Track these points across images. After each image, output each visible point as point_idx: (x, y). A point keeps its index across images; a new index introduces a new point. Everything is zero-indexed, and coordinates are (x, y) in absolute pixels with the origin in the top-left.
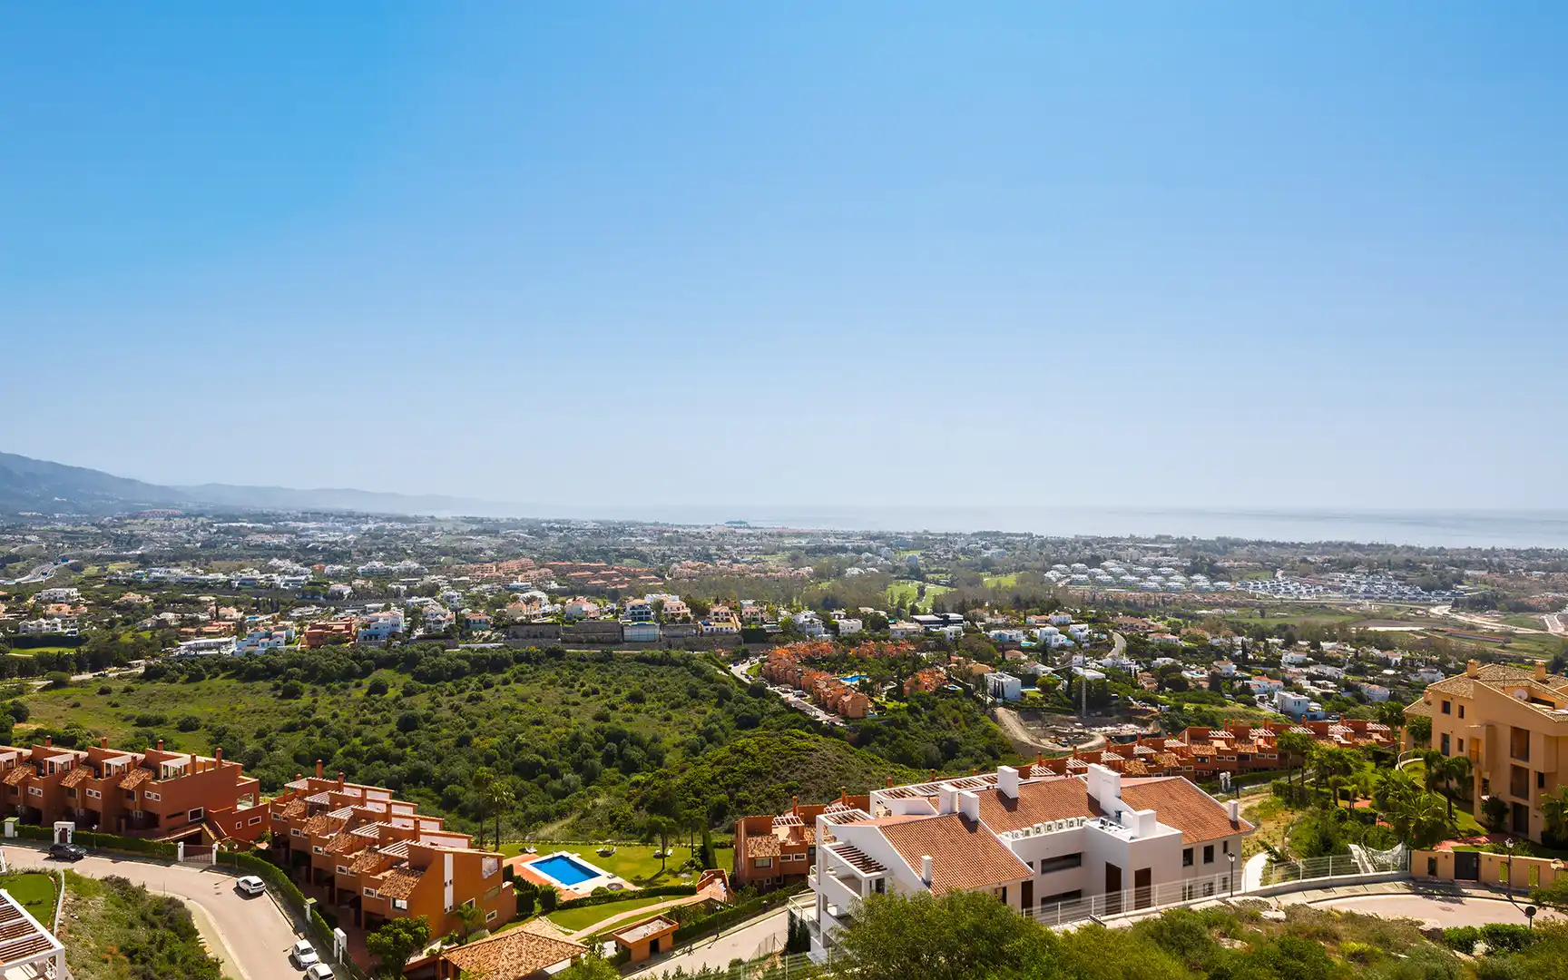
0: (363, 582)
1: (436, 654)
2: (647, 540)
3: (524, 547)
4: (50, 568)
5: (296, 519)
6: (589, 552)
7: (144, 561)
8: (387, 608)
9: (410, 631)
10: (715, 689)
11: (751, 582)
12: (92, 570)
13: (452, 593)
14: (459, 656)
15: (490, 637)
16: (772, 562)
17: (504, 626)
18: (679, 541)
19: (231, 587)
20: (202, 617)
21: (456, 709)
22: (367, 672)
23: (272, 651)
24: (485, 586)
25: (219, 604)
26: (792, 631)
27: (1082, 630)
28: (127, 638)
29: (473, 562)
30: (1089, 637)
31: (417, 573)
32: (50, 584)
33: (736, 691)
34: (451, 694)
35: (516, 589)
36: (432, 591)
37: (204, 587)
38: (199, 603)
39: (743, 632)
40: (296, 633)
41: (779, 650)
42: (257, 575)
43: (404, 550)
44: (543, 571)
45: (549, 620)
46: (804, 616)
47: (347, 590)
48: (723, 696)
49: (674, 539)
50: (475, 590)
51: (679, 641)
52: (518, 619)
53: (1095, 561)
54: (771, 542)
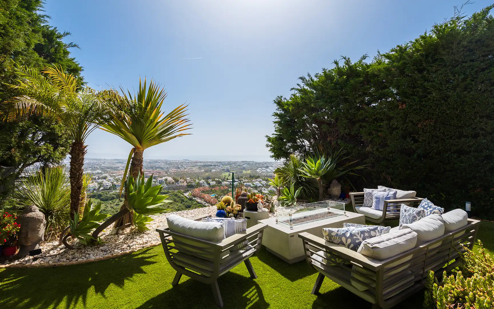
1: (107, 194)
2: (163, 164)
6: (148, 167)
8: (93, 182)
9: (99, 188)
10: (180, 199)
11: (189, 174)
13: (111, 178)
14: (113, 194)
16: (194, 169)
18: (171, 164)
21: (112, 207)
24: (120, 176)
26: (199, 185)
27: (264, 182)
29: (117, 170)
30: (266, 184)
31: (100, 173)
33: (186, 200)
34: (111, 204)
36: (105, 178)
39: (187, 185)
41: (196, 189)
43: (97, 168)
46: (202, 181)
48: (183, 201)
49: (169, 163)
50: (117, 177)
51: (171, 188)
53: (267, 167)
54: (194, 164)
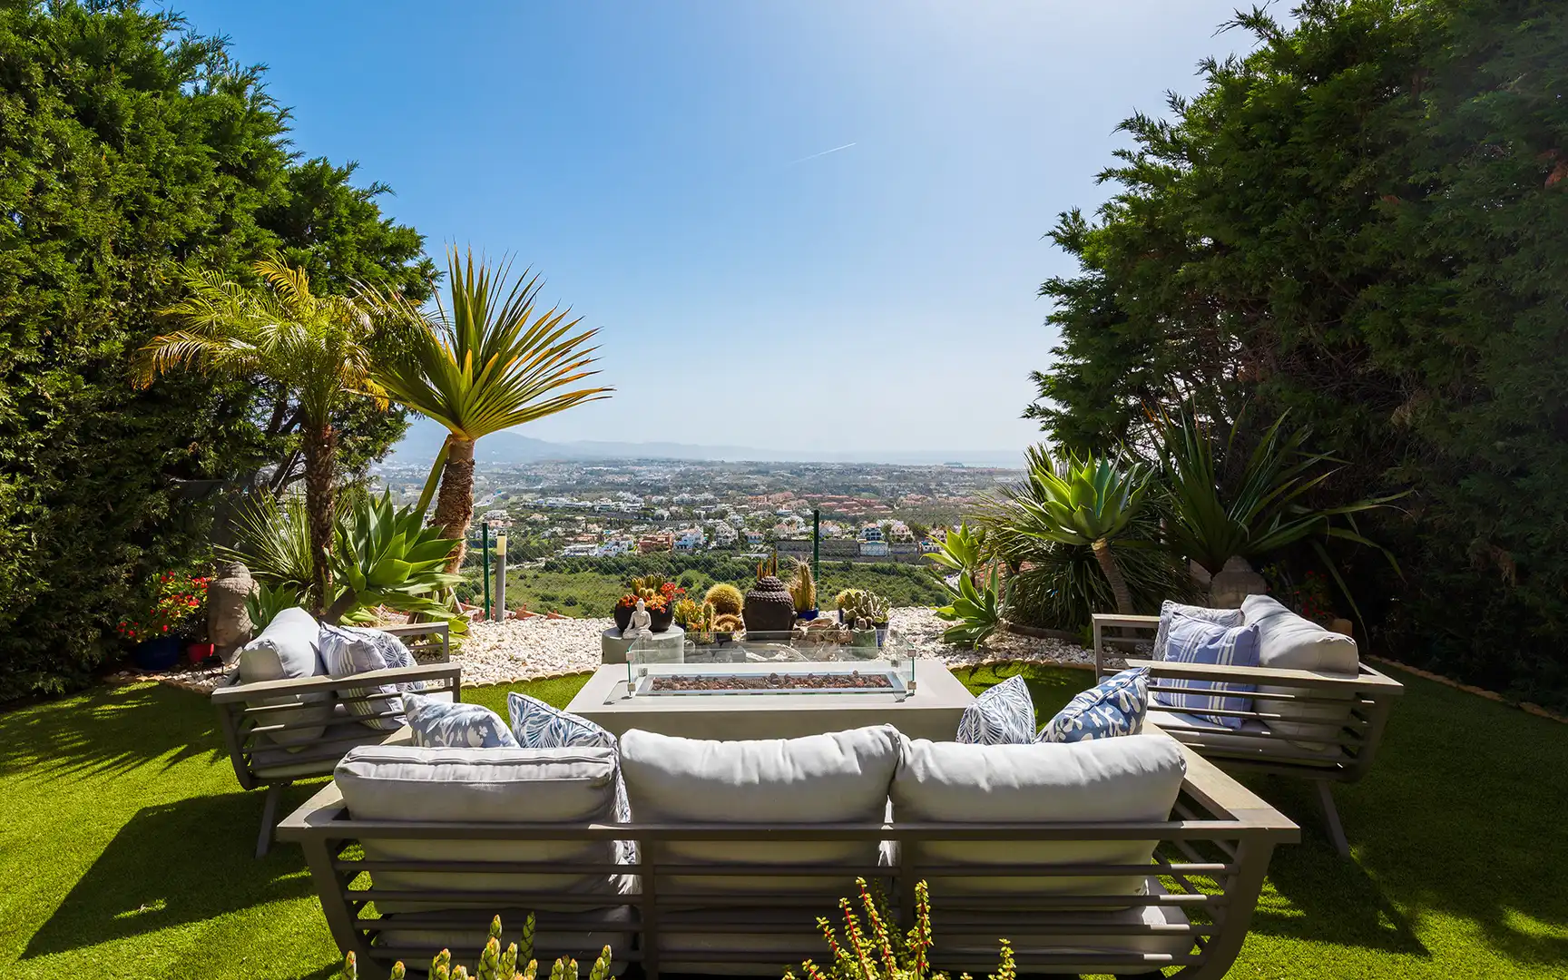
0: (676, 508)
1: (726, 560)
2: (880, 478)
3: (787, 483)
4: (490, 496)
5: (635, 464)
6: (835, 487)
7: (543, 493)
8: (692, 527)
9: (708, 543)
10: (932, 595)
12: (513, 499)
13: (736, 517)
14: (741, 562)
15: (762, 549)
17: (772, 542)
18: (905, 478)
19: (594, 511)
20: (578, 531)
22: (680, 571)
23: (620, 555)
24: (759, 512)
25: (588, 522)
28: (534, 543)
29: (751, 495)
31: (711, 502)
32: (490, 508)
35: (781, 515)
36: (722, 515)
37: (578, 510)
38: (576, 521)
40: (635, 543)
42: (610, 502)
43: (704, 486)
44: (801, 501)
45: (804, 538)
47: (666, 514)
49: (901, 476)
50: (752, 515)
51: (903, 557)
52: (782, 537)
54: (982, 480)
